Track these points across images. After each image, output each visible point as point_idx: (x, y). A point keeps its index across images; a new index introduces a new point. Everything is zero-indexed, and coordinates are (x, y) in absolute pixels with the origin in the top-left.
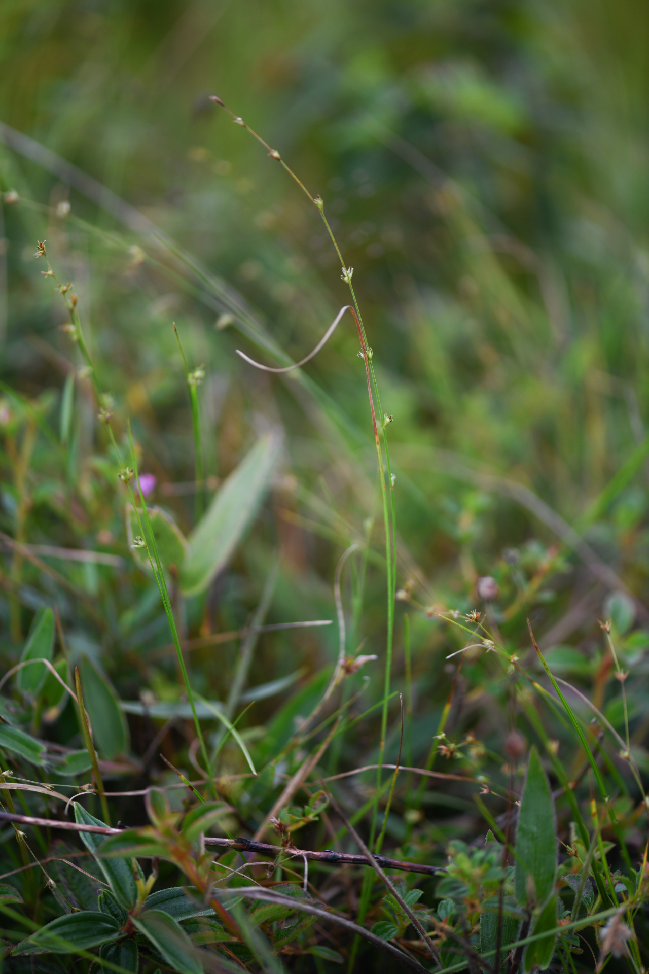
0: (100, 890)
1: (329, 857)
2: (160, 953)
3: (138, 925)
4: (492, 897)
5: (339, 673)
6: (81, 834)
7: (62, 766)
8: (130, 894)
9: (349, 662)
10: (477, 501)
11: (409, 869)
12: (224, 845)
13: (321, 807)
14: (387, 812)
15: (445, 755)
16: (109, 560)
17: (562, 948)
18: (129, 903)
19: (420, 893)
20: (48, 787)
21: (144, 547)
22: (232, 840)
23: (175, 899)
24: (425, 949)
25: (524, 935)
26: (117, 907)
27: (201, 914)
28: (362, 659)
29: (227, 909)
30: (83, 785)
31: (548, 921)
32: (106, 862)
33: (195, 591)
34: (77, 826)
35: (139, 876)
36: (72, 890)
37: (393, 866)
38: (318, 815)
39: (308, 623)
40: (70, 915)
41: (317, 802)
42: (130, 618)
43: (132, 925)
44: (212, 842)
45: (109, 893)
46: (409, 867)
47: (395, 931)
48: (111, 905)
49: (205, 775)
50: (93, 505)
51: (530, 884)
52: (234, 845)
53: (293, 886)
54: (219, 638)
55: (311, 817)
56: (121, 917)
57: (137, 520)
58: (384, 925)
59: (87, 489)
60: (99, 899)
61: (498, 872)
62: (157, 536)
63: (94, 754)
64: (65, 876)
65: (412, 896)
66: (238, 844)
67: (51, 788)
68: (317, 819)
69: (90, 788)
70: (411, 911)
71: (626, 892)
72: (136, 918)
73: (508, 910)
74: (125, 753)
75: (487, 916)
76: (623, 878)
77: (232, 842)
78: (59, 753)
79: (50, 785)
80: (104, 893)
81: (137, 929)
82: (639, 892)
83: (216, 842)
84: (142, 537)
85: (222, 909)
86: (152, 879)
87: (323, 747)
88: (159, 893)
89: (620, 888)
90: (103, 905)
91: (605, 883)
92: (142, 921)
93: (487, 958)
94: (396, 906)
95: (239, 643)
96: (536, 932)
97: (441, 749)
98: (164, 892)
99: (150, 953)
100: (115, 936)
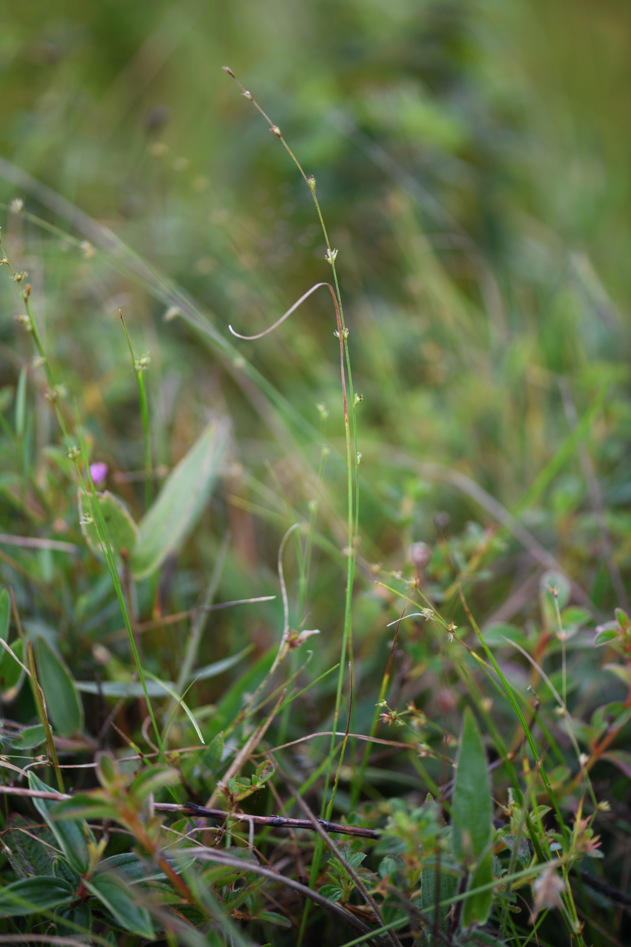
0: (55, 856)
1: (274, 821)
2: (113, 916)
3: (90, 887)
4: (430, 855)
5: (284, 647)
6: (35, 801)
7: (18, 741)
8: (83, 859)
9: (293, 637)
10: (417, 487)
11: (352, 833)
12: (173, 811)
13: (268, 776)
14: (334, 788)
15: (388, 722)
16: (63, 546)
17: (501, 906)
18: (82, 867)
19: (363, 856)
20: (4, 758)
21: (92, 524)
22: (181, 806)
23: (126, 865)
24: (370, 913)
25: (462, 890)
26: (71, 873)
27: (152, 878)
28: (305, 634)
29: (177, 873)
30: (37, 756)
31: (484, 877)
32: (58, 825)
33: (147, 573)
34: (31, 792)
35: (90, 840)
36: (29, 860)
37: (336, 830)
38: (266, 783)
39: (253, 600)
40: (24, 880)
41: (264, 771)
42: (84, 602)
43: (85, 889)
44: (161, 808)
45: (63, 860)
46: (352, 831)
47: (341, 894)
48: (65, 871)
49: (157, 750)
50: (49, 497)
51: (467, 840)
52: (182, 810)
53: (240, 850)
54: (169, 619)
55: (259, 785)
56: (75, 882)
57: (89, 504)
58: (330, 888)
59: (42, 480)
60: (53, 865)
61: (435, 829)
62: (107, 519)
63: (48, 727)
64: (23, 847)
65: (356, 859)
66: (187, 809)
67: (6, 759)
68: (264, 787)
69: (44, 759)
70: (355, 873)
71: (560, 851)
72: (88, 880)
73: (445, 867)
74: (80, 731)
75: (428, 877)
76: (558, 836)
77: (180, 807)
78: (15, 729)
79: (5, 757)
80: (58, 860)
81: (91, 893)
82: (573, 849)
83: (165, 807)
84: (90, 513)
85: (174, 873)
86: (103, 843)
87: (269, 721)
88: (111, 859)
89: (555, 847)
90: (57, 871)
91: (540, 842)
92: (94, 884)
93: (427, 913)
94: (341, 870)
95: (189, 623)
96: (474, 887)
97: (383, 717)
98: (115, 857)
99: (103, 917)
100: (69, 899)
